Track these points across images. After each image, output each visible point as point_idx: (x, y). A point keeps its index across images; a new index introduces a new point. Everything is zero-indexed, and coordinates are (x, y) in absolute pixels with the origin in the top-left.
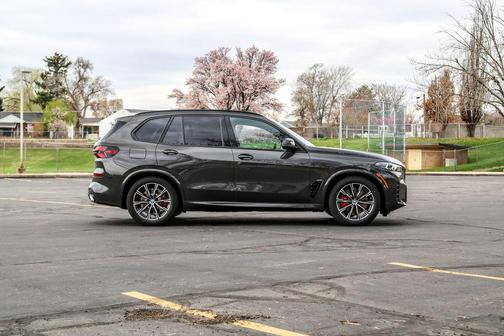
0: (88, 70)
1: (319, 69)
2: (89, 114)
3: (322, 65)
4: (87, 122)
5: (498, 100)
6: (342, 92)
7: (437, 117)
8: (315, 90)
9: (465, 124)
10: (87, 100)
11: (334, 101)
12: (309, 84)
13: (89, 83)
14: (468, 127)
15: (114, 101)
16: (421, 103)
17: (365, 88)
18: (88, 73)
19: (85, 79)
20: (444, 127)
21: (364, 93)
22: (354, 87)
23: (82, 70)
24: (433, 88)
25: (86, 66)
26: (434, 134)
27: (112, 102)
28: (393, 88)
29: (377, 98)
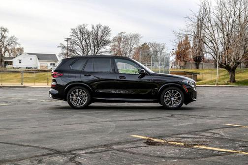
0: (6, 32)
1: (123, 35)
2: (7, 55)
3: (125, 33)
4: (6, 59)
5: (212, 51)
6: (135, 46)
7: (182, 59)
8: (121, 44)
9: (194, 62)
10: (5, 48)
11: (131, 50)
12: (118, 42)
13: (7, 39)
14: (196, 63)
15: (19, 49)
16: (174, 52)
17: (145, 44)
18: (6, 34)
19: (5, 37)
20: (185, 64)
21: (145, 46)
22: (140, 44)
23: (3, 33)
24: (180, 45)
25: (5, 30)
26: (181, 67)
27: (18, 49)
28: (159, 45)
29: (151, 49)
